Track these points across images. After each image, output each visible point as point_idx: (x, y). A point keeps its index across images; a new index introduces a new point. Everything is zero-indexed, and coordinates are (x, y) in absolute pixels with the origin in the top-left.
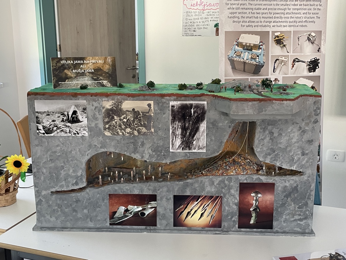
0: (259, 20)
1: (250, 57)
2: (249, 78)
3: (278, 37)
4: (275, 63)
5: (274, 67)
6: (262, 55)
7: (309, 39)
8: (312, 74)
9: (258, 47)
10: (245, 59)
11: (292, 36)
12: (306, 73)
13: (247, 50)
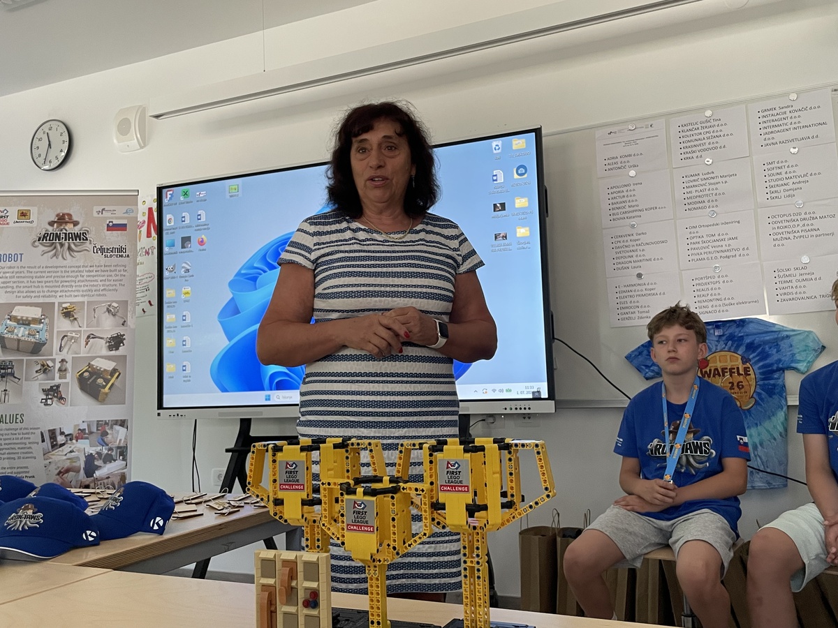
0: (41, 289)
1: (27, 333)
2: (25, 358)
3: (66, 308)
4: (62, 340)
5: (61, 344)
6: (44, 331)
7: (109, 311)
8: (113, 353)
9: (39, 321)
10: (20, 335)
11: (86, 307)
12: (105, 352)
13: (23, 324)
